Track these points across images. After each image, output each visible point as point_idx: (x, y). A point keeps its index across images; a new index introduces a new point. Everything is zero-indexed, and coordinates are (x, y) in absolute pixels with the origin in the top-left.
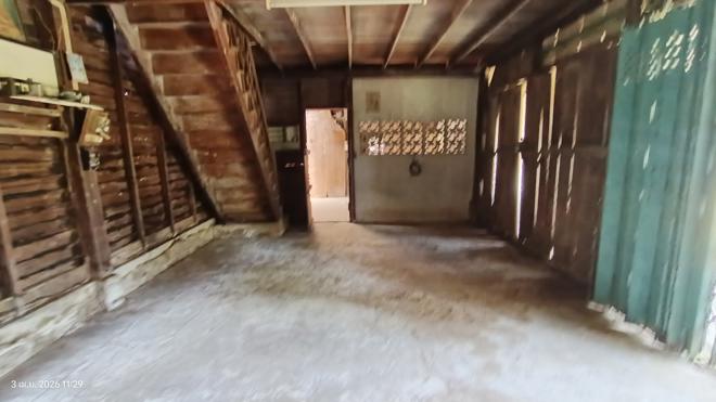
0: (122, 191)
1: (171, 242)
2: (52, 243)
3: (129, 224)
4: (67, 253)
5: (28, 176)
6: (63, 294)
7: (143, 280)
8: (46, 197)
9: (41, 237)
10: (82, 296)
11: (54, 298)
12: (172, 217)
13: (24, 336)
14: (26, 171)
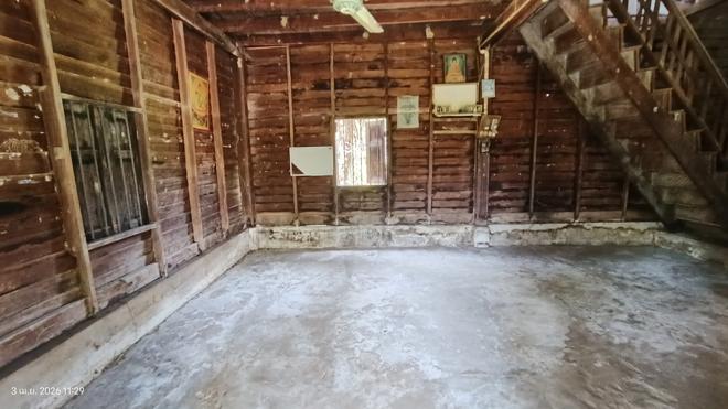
0: (523, 172)
1: (565, 225)
2: (457, 195)
3: (523, 198)
4: (466, 204)
5: (453, 156)
6: (453, 224)
7: (517, 242)
8: (460, 168)
9: (452, 190)
10: (461, 230)
11: (447, 224)
12: (578, 204)
13: (426, 234)
14: (452, 153)
